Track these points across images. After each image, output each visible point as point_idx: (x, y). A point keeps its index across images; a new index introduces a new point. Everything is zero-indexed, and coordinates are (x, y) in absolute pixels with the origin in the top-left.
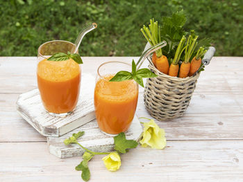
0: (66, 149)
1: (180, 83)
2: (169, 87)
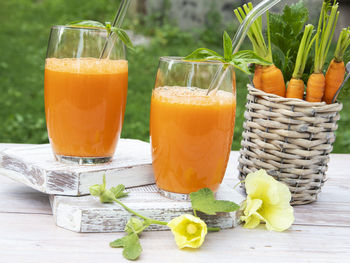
1: (309, 111)
2: (290, 121)
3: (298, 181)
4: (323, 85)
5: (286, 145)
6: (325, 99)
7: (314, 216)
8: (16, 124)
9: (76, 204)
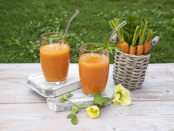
0: (60, 104)
1: (138, 59)
2: (130, 63)
3: (134, 83)
4: (143, 49)
5: (129, 71)
6: (144, 54)
7: (140, 95)
8: (30, 25)
9: (54, 101)
